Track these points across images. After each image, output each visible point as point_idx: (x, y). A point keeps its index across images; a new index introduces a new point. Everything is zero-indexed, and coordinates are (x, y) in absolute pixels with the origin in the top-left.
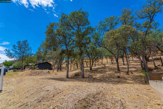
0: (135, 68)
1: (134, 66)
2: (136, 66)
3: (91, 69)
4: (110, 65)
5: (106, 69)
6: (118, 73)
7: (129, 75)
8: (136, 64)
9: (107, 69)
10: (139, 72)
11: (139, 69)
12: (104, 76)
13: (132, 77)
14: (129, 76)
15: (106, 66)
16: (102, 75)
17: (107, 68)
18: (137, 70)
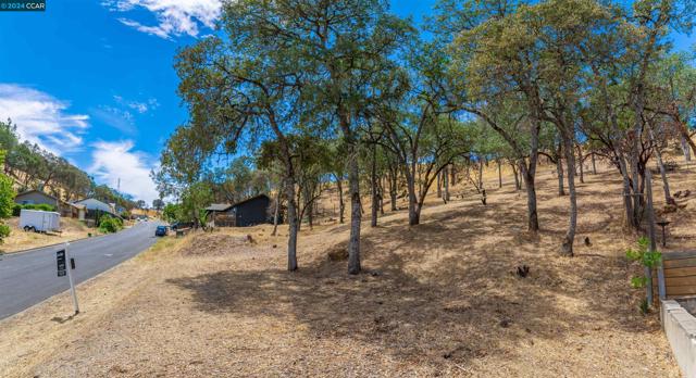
0: (601, 207)
1: (597, 200)
2: (603, 201)
3: (415, 219)
4: (508, 196)
5: (482, 216)
6: (530, 241)
7: (573, 255)
8: (603, 189)
9: (490, 217)
10: (615, 231)
11: (616, 217)
12: (459, 265)
13: (584, 265)
14: (574, 259)
15: (487, 201)
16: (449, 255)
17: (491, 212)
18: (608, 222)
